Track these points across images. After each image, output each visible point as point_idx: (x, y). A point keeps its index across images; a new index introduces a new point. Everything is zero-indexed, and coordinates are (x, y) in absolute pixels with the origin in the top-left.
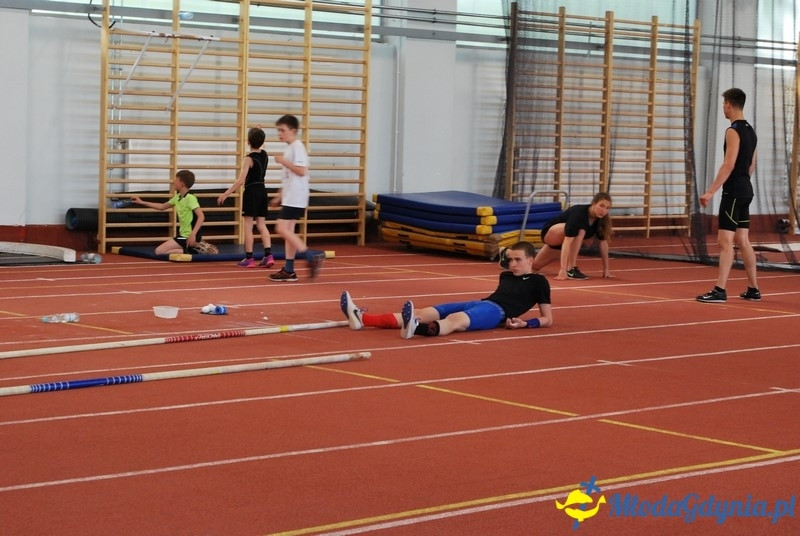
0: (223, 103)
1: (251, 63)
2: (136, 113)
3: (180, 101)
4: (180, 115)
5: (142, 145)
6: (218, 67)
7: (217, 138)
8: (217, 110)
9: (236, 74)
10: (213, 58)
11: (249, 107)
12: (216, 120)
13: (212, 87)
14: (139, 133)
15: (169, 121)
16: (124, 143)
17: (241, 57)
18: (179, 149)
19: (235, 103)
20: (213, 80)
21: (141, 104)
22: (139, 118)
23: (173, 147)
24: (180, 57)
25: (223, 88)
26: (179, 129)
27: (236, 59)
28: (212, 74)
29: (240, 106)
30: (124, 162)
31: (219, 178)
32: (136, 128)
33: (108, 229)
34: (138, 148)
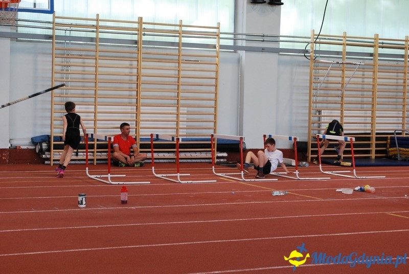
0: (365, 93)
1: (379, 74)
2: (325, 98)
3: (345, 93)
4: (345, 99)
5: (328, 113)
6: (363, 77)
7: (362, 109)
8: (363, 96)
9: (371, 80)
10: (361, 73)
11: (378, 95)
12: (362, 101)
13: (360, 86)
14: (327, 107)
15: (340, 102)
16: (320, 112)
17: (374, 72)
18: (344, 115)
19: (371, 93)
20: (361, 83)
21: (328, 94)
22: (327, 101)
23: (342, 113)
24: (346, 72)
25: (366, 86)
26: (345, 106)
27: (372, 73)
28: (360, 80)
29: (373, 95)
30: (319, 121)
31: (363, 128)
32: (325, 105)
33: (311, 151)
34: (326, 114)
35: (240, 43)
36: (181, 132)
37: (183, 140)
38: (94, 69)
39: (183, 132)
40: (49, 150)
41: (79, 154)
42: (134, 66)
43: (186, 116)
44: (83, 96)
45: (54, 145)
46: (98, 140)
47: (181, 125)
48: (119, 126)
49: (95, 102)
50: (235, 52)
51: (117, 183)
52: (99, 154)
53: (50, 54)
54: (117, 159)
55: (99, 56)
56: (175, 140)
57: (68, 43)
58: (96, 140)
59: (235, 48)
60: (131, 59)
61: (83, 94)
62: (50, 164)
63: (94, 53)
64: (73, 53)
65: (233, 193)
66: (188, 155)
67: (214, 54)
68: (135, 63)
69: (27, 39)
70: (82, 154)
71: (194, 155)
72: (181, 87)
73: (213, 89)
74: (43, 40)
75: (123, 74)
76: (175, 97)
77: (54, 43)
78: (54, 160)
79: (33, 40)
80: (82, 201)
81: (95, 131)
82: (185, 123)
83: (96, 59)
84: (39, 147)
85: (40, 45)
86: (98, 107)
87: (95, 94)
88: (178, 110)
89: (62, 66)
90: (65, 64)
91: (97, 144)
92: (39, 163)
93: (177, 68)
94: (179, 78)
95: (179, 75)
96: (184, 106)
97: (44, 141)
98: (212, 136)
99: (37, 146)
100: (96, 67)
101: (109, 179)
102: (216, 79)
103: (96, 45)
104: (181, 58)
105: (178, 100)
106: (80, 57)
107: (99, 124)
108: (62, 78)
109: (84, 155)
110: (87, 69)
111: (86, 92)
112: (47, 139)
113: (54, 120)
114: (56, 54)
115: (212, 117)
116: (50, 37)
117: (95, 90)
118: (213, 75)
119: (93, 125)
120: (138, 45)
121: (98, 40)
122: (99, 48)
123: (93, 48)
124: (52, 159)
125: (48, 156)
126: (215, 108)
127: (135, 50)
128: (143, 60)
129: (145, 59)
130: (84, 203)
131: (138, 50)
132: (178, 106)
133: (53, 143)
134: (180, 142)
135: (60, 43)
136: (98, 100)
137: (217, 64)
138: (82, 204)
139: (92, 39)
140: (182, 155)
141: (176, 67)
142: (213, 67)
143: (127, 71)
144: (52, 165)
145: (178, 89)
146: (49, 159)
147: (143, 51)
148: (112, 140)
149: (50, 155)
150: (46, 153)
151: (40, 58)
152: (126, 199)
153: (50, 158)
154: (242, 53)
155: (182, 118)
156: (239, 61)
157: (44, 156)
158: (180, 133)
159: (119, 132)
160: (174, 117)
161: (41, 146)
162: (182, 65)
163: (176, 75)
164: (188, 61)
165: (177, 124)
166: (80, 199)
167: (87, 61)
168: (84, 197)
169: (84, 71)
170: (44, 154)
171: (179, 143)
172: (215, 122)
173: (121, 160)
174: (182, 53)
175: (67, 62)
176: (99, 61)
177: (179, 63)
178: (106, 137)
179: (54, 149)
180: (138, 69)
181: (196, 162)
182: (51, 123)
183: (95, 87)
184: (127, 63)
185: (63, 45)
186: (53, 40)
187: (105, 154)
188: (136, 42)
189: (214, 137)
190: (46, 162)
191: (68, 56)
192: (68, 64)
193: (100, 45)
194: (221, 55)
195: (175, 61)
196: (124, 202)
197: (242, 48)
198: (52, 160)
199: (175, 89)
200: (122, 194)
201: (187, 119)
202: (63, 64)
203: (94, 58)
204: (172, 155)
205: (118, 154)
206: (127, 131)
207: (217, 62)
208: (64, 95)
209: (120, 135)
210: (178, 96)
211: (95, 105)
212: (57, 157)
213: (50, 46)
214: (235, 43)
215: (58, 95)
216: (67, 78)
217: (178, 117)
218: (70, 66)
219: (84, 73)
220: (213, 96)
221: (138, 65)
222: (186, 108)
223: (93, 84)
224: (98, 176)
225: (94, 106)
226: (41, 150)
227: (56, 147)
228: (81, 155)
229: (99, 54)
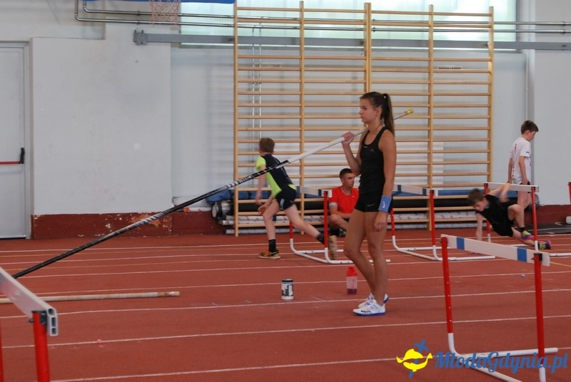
35: (526, 38)
36: (436, 181)
37: (440, 193)
38: (297, 86)
39: (438, 180)
40: (232, 212)
41: (278, 217)
42: (359, 80)
43: (442, 155)
44: (282, 128)
45: (240, 204)
46: (306, 196)
47: (436, 169)
48: (338, 173)
49: (301, 137)
50: (518, 52)
51: (339, 262)
52: (309, 217)
53: (230, 65)
54: (337, 225)
55: (306, 66)
56: (428, 193)
57: (257, 48)
58: (303, 196)
59: (518, 46)
60: (354, 69)
61: (282, 126)
62: (233, 235)
63: (297, 62)
64: (265, 63)
65: (523, 275)
66: (447, 217)
67: (486, 56)
68: (361, 75)
69: (194, 44)
70: (282, 217)
71: (456, 217)
72: (434, 111)
73: (484, 111)
74: (219, 44)
75: (342, 92)
76: (424, 125)
77: (236, 48)
78: (240, 228)
79: (205, 44)
80: (287, 290)
81: (301, 183)
82: (442, 166)
83: (301, 71)
84: (217, 208)
85: (215, 53)
86: (306, 144)
87: (301, 125)
88: (429, 146)
89: (249, 82)
90: (254, 79)
91: (306, 203)
92: (217, 233)
93: (427, 81)
94: (430, 96)
95: (429, 90)
96: (439, 139)
97: (224, 199)
98: (486, 185)
99: (214, 208)
100: (301, 83)
101: (327, 255)
102: (490, 96)
103: (300, 49)
104: (434, 64)
105: (429, 131)
106: (276, 68)
107: (308, 171)
108: (250, 102)
109: (286, 219)
110: (287, 86)
111: (287, 122)
112: (229, 195)
113: (239, 167)
114: (239, 65)
115: (484, 157)
116: (230, 39)
117: (301, 119)
118: (485, 89)
119: (299, 174)
120: (365, 46)
121: (303, 41)
122: (305, 54)
123: (296, 53)
124: (237, 226)
125: (231, 222)
126: (489, 142)
127: (360, 54)
128: (374, 69)
129: (376, 69)
130: (291, 293)
131: (365, 55)
132: (429, 139)
133: (237, 201)
134: (436, 196)
135: (245, 48)
136: (306, 134)
137: (489, 72)
138: (287, 294)
139: (293, 41)
140: (438, 217)
141: (424, 79)
142: (485, 77)
143: (349, 87)
144: (237, 235)
145: (429, 114)
146: (231, 227)
147: (374, 55)
148: (330, 195)
149: (234, 220)
150: (228, 217)
151: (216, 72)
152: (355, 287)
153: (234, 224)
154: (531, 54)
155: (436, 158)
156: (525, 66)
157: (224, 222)
158: (434, 183)
159: (338, 183)
160: (423, 158)
161: (220, 207)
162: (435, 75)
163: (424, 91)
164: (443, 70)
165: (429, 169)
166: (284, 287)
167: (286, 74)
168: (290, 284)
169: (282, 90)
170: (225, 220)
171: (434, 197)
172: (489, 164)
173: (343, 226)
174: (435, 56)
175: (256, 77)
176: (306, 74)
177: (429, 72)
178: (320, 191)
179: (239, 211)
180: (365, 83)
181: (461, 228)
182: (235, 171)
183: (301, 114)
184: (348, 75)
185: (250, 51)
186: (234, 43)
187: (318, 217)
188: (361, 42)
189: (489, 187)
190: (228, 231)
191: (257, 68)
192: (257, 80)
193: (306, 49)
194: (497, 57)
195: (423, 70)
196: (352, 292)
197: (530, 46)
198: (237, 229)
199: (424, 114)
200: (348, 278)
201: (445, 160)
202: (251, 80)
203: (298, 69)
204: (421, 218)
205: (336, 217)
206: (350, 181)
207: (490, 69)
208: (253, 128)
209: (340, 188)
210: (429, 125)
211: (301, 142)
212: (244, 224)
213: (231, 52)
214: (517, 38)
215: (244, 128)
216: (257, 101)
217: (429, 158)
218: (260, 83)
219: (282, 93)
220: (484, 123)
221: (365, 78)
222: (442, 143)
223: (297, 110)
224: (308, 252)
225: (298, 144)
226: (220, 214)
227: (243, 208)
228: (281, 220)
229: (305, 62)
